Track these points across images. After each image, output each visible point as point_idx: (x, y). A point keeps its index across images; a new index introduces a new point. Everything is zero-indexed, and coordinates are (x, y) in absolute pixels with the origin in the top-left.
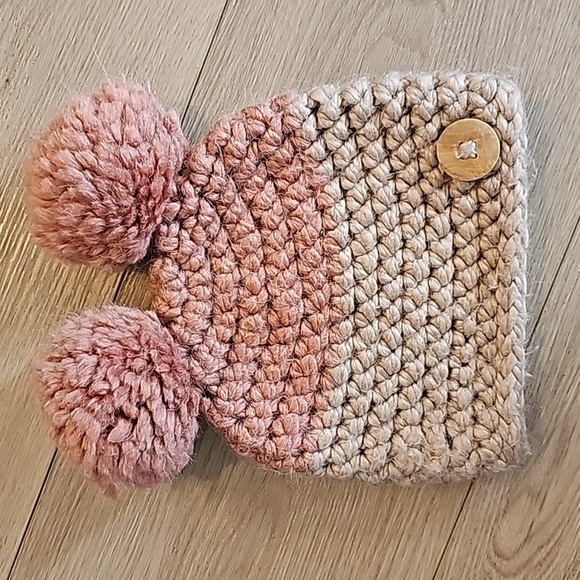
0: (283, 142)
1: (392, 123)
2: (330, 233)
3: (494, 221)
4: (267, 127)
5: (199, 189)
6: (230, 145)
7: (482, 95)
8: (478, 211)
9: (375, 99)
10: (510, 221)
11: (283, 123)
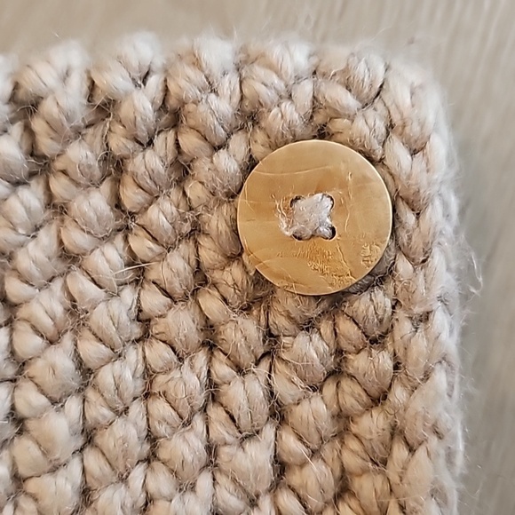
3: (378, 399)
7: (348, 88)
8: (336, 373)
9: (93, 86)
10: (418, 404)
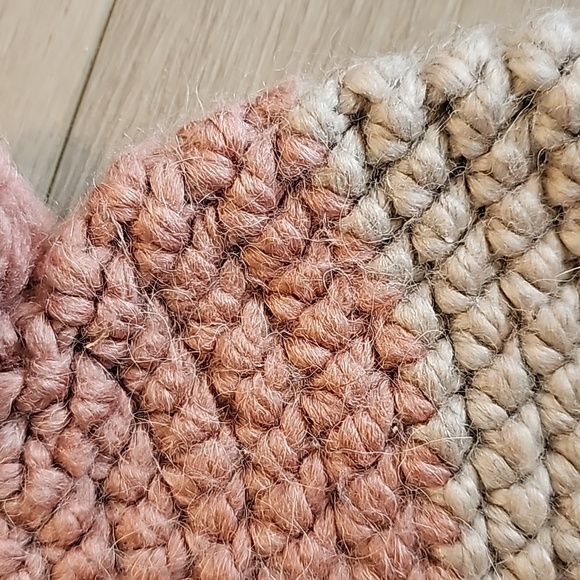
0: (281, 203)
1: (563, 136)
2: (418, 431)
4: (238, 165)
5: (70, 334)
6: (144, 220)
11: (277, 154)
